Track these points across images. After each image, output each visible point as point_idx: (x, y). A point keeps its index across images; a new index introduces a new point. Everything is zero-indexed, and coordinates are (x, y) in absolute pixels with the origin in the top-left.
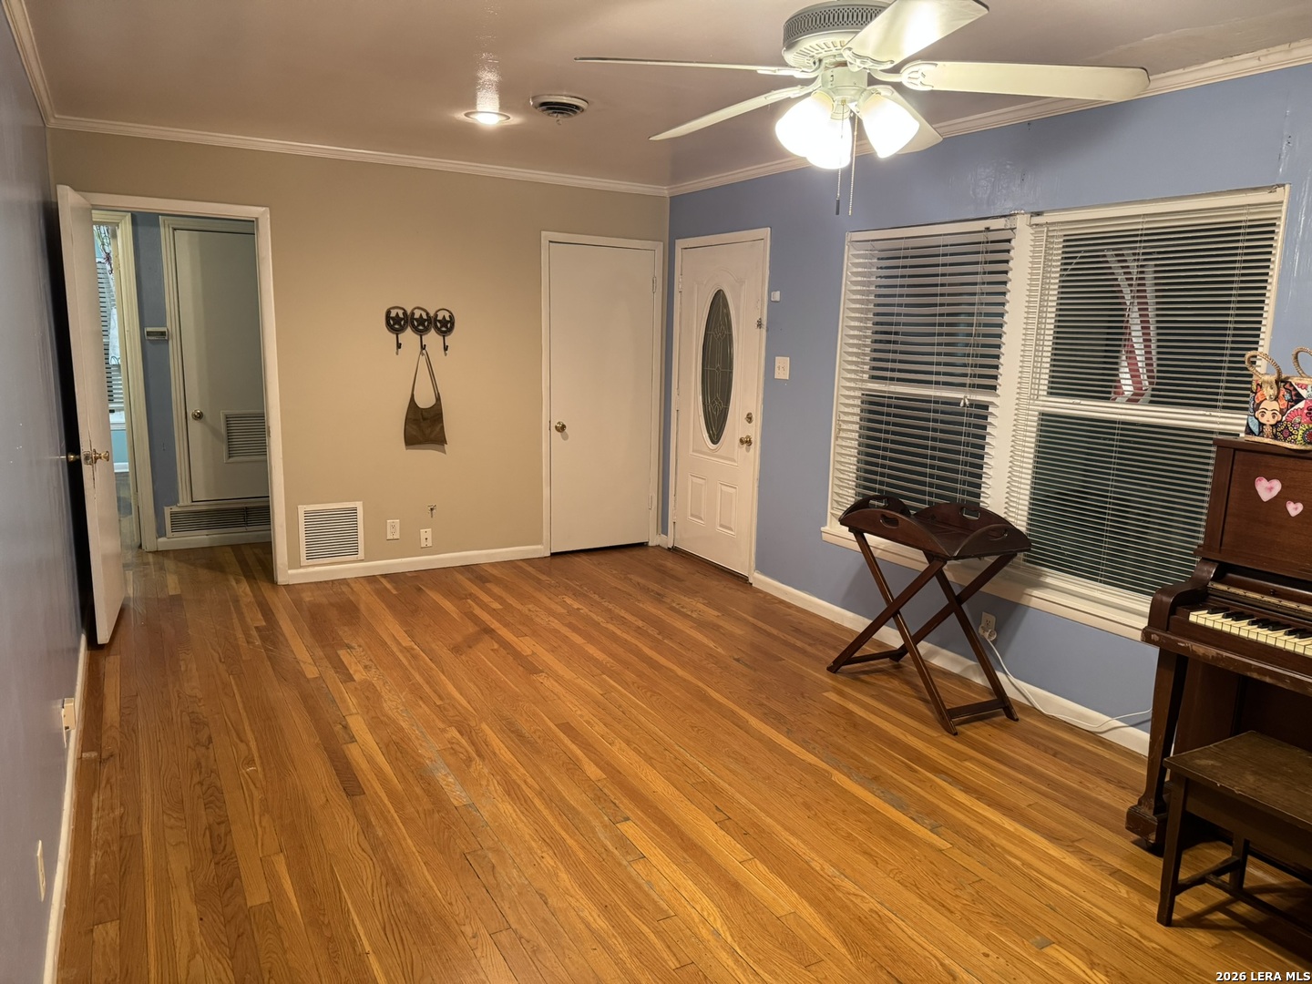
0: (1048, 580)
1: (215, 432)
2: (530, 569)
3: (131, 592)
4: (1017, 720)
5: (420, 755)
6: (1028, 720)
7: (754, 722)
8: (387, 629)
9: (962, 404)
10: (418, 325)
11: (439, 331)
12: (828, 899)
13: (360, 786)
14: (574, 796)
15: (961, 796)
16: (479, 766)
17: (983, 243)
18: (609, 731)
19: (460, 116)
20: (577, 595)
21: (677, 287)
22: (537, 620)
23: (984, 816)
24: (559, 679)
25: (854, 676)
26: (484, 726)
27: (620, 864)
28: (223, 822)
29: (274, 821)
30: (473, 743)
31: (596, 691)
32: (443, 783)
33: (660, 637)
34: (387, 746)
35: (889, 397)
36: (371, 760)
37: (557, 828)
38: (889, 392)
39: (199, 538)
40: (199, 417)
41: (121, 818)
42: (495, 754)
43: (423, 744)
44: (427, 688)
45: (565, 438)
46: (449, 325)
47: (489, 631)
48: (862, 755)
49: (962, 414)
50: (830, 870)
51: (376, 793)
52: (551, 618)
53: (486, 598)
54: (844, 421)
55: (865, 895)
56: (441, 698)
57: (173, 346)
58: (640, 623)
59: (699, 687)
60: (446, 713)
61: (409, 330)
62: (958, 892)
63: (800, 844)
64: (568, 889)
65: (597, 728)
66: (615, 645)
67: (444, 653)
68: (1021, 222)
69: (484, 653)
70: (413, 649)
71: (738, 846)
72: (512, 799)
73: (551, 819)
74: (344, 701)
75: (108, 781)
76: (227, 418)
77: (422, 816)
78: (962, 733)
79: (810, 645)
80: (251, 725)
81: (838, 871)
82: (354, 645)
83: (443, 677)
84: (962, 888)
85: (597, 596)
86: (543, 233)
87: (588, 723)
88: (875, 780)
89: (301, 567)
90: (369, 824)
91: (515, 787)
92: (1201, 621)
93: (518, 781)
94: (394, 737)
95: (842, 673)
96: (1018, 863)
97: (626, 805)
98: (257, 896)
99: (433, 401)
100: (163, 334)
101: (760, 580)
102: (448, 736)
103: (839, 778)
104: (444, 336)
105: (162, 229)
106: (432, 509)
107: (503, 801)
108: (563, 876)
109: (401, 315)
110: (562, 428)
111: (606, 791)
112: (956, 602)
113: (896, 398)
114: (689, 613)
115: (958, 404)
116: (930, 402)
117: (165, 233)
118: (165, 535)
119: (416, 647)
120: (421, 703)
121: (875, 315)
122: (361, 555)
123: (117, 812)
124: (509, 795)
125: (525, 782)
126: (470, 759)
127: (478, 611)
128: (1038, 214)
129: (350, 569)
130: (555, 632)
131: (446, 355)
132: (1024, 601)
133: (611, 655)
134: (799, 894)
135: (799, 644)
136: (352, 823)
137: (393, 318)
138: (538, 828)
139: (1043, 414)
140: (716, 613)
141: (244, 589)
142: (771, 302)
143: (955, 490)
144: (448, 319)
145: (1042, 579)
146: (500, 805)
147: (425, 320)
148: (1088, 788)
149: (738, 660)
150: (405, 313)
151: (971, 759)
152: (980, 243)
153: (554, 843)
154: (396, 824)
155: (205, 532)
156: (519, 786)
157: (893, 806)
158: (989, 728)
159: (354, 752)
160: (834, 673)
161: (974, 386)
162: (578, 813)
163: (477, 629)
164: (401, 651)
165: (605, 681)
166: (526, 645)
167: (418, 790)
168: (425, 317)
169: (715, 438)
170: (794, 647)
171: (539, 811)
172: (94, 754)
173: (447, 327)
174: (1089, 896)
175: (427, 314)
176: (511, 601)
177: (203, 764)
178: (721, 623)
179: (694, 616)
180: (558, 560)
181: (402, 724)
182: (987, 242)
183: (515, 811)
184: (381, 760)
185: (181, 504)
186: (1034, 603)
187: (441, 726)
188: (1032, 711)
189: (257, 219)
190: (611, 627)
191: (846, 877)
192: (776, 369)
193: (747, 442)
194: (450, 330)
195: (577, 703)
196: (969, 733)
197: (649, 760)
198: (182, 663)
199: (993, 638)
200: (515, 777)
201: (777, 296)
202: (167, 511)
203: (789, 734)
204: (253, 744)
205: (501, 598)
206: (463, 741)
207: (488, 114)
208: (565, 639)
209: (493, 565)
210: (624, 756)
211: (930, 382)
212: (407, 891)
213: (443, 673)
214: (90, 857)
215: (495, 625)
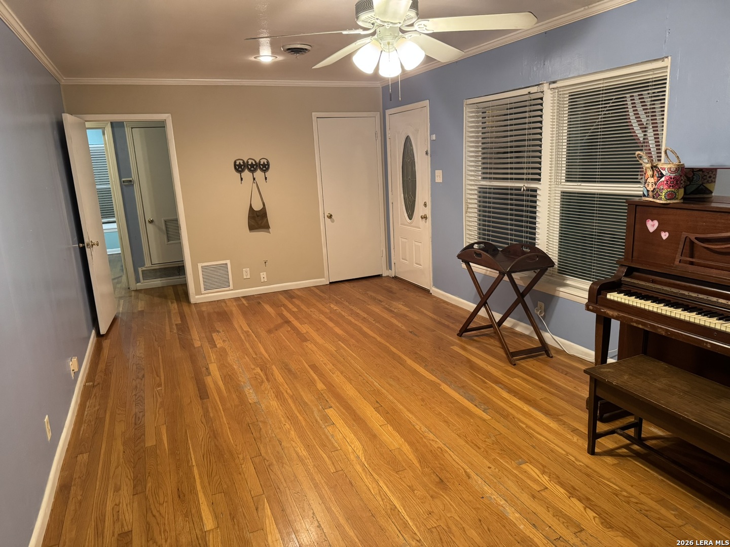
0: (568, 282)
1: (160, 229)
2: (317, 291)
3: (121, 309)
4: (552, 357)
5: (239, 381)
6: (559, 357)
7: (409, 361)
8: (239, 322)
9: (522, 189)
10: (251, 168)
11: (262, 170)
12: (418, 442)
13: (208, 395)
14: (307, 397)
15: (505, 394)
16: (267, 385)
17: (528, 100)
18: (334, 368)
19: (252, 58)
20: (337, 303)
21: (388, 136)
22: (314, 316)
23: (515, 404)
24: (316, 344)
25: (471, 338)
26: (274, 367)
27: (321, 427)
28: (142, 412)
29: (165, 411)
30: (266, 375)
31: (332, 349)
32: (247, 393)
33: (374, 322)
34: (225, 377)
35: (489, 188)
36: (216, 383)
37: (296, 412)
38: (489, 186)
39: (157, 283)
40: (151, 222)
41: (98, 410)
42: (275, 379)
43: (242, 375)
44: (251, 350)
45: (333, 221)
46: (267, 167)
47: (288, 322)
48: (460, 376)
49: (523, 195)
50: (424, 429)
51: (214, 398)
52: (321, 315)
53: (290, 306)
54: (470, 203)
55: (438, 440)
56: (256, 354)
57: (136, 187)
58: (366, 316)
59: (386, 346)
60: (257, 361)
61: (246, 171)
62: (487, 440)
63: (414, 418)
64: (293, 439)
65: (328, 366)
66: (349, 327)
67: (263, 333)
68: (545, 87)
69: (282, 333)
70: (249, 332)
71: (382, 418)
72: (278, 399)
73: (294, 408)
74: (209, 357)
75: (95, 395)
76: (165, 221)
77: (233, 407)
78: (519, 364)
79: (453, 323)
80: (163, 369)
81: (428, 429)
82: (221, 331)
83: (260, 345)
84: (489, 437)
85: (347, 303)
86: (313, 113)
87: (325, 364)
88: (462, 388)
89: (202, 294)
90: (208, 411)
91: (281, 394)
92: (612, 298)
93: (283, 392)
94: (229, 373)
95: (464, 337)
96: (524, 426)
97: (332, 401)
98: (150, 442)
99: (262, 207)
100: (130, 181)
101: (436, 291)
102: (255, 371)
103: (444, 387)
104: (265, 173)
105: (126, 129)
106: (265, 262)
107: (273, 400)
108: (292, 432)
109: (242, 164)
110: (330, 217)
111: (324, 395)
112: (521, 296)
113: (494, 189)
114: (393, 310)
115: (520, 190)
116: (508, 189)
117: (127, 130)
118: (140, 282)
119: (250, 331)
120: (246, 357)
121: (482, 143)
122: (231, 287)
123: (97, 408)
124: (277, 398)
125: (286, 392)
126: (263, 382)
127: (285, 313)
128: (554, 82)
129: (226, 295)
130: (321, 322)
131: (266, 182)
132: (557, 294)
133: (347, 332)
134: (404, 440)
135: (447, 323)
136: (200, 412)
137: (237, 165)
138: (287, 412)
139: (564, 193)
140: (407, 309)
141: (174, 307)
142: (432, 141)
143: (522, 237)
144: (266, 163)
145: (565, 282)
146: (271, 402)
147: (254, 165)
148: (578, 390)
149: (411, 332)
150: (244, 162)
151: (518, 377)
152: (526, 101)
153: (292, 418)
154: (220, 411)
155: (159, 279)
156: (283, 393)
157: (468, 400)
158: (535, 362)
159: (209, 380)
160: (460, 336)
161: (529, 179)
162: (308, 405)
163: (282, 321)
164: (243, 333)
165: (339, 344)
166: (304, 328)
167: (234, 396)
168: (254, 163)
169: (410, 217)
170: (444, 325)
171: (289, 404)
172: (91, 383)
173: (266, 168)
174: (556, 441)
175: (255, 162)
176: (303, 307)
177: (138, 387)
178: (408, 314)
179: (395, 311)
180: (333, 286)
181: (235, 366)
182: (531, 100)
183: (278, 405)
184: (221, 383)
185: (146, 266)
186: (561, 295)
187: (253, 367)
188: (562, 352)
189: (165, 120)
190: (350, 318)
191: (431, 432)
192: (436, 177)
193: (424, 217)
194: (267, 169)
195: (322, 355)
196: (523, 364)
197: (350, 381)
198: (138, 342)
199: (542, 315)
200: (282, 389)
201: (434, 137)
202: (140, 270)
203: (425, 367)
204: (162, 378)
205: (299, 306)
206: (262, 374)
207: (266, 56)
208: (325, 325)
209: (299, 289)
210: (338, 379)
211: (507, 179)
212: (218, 440)
213: (260, 343)
214: (81, 427)
215: (291, 319)
